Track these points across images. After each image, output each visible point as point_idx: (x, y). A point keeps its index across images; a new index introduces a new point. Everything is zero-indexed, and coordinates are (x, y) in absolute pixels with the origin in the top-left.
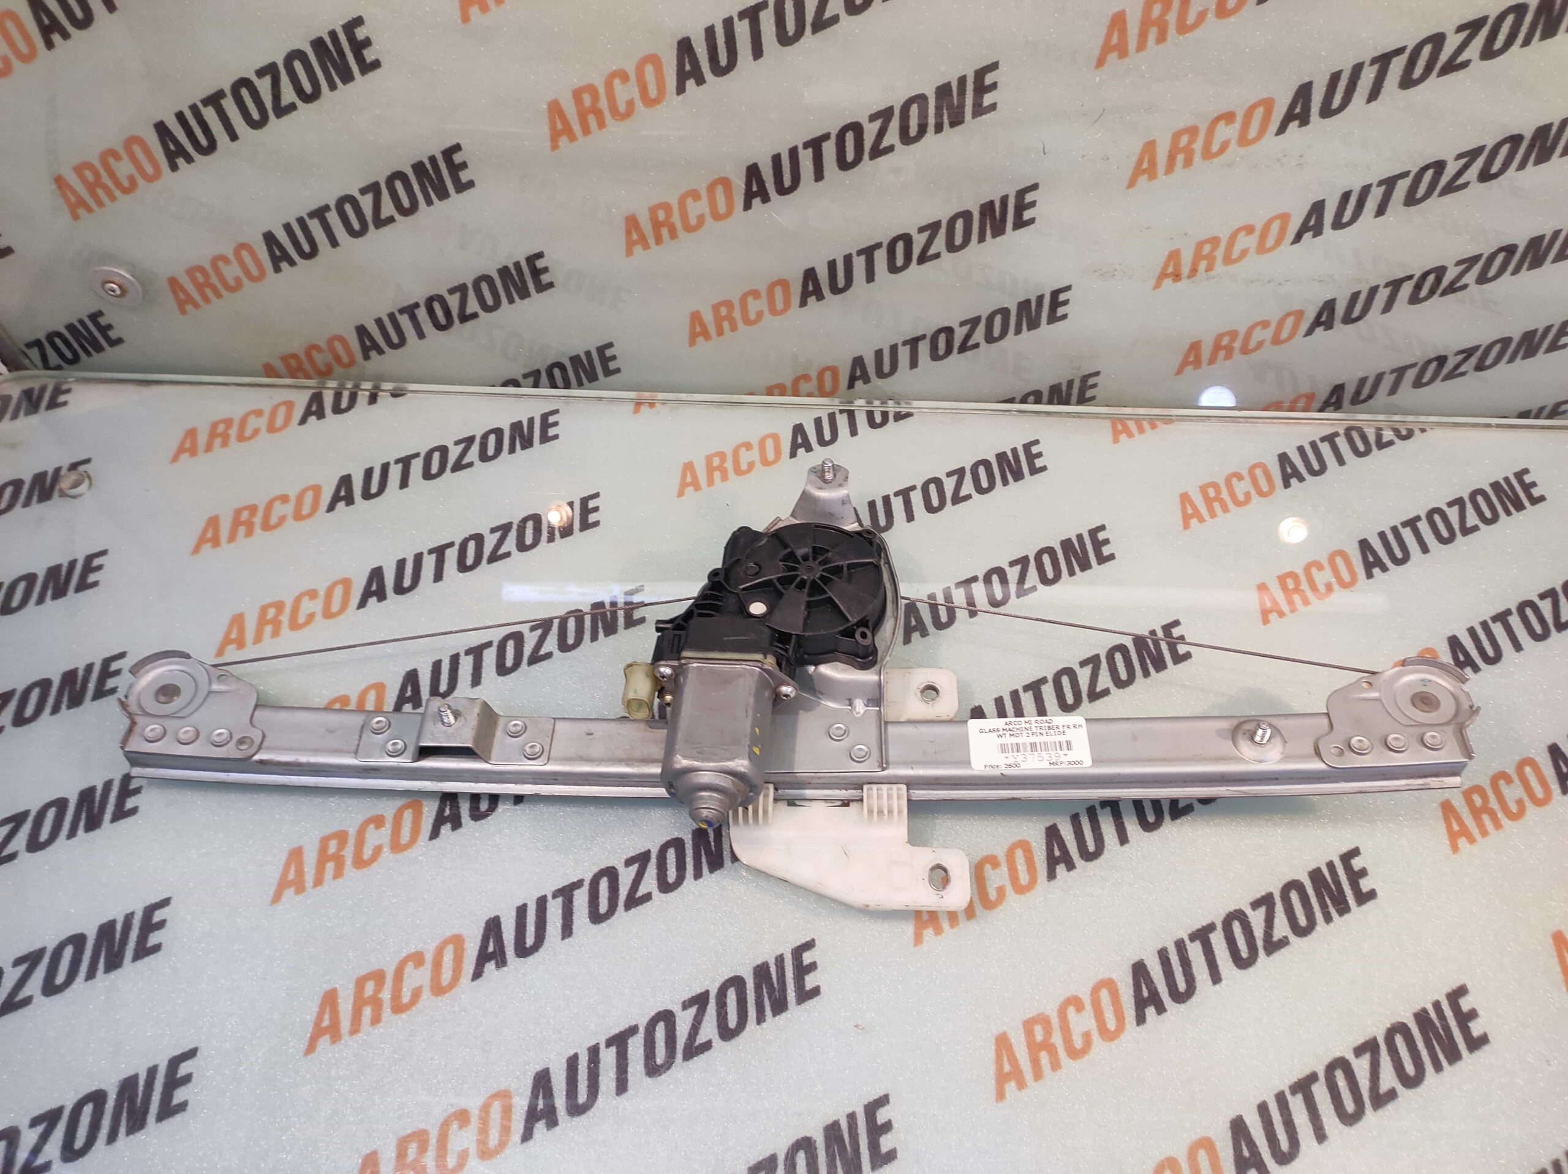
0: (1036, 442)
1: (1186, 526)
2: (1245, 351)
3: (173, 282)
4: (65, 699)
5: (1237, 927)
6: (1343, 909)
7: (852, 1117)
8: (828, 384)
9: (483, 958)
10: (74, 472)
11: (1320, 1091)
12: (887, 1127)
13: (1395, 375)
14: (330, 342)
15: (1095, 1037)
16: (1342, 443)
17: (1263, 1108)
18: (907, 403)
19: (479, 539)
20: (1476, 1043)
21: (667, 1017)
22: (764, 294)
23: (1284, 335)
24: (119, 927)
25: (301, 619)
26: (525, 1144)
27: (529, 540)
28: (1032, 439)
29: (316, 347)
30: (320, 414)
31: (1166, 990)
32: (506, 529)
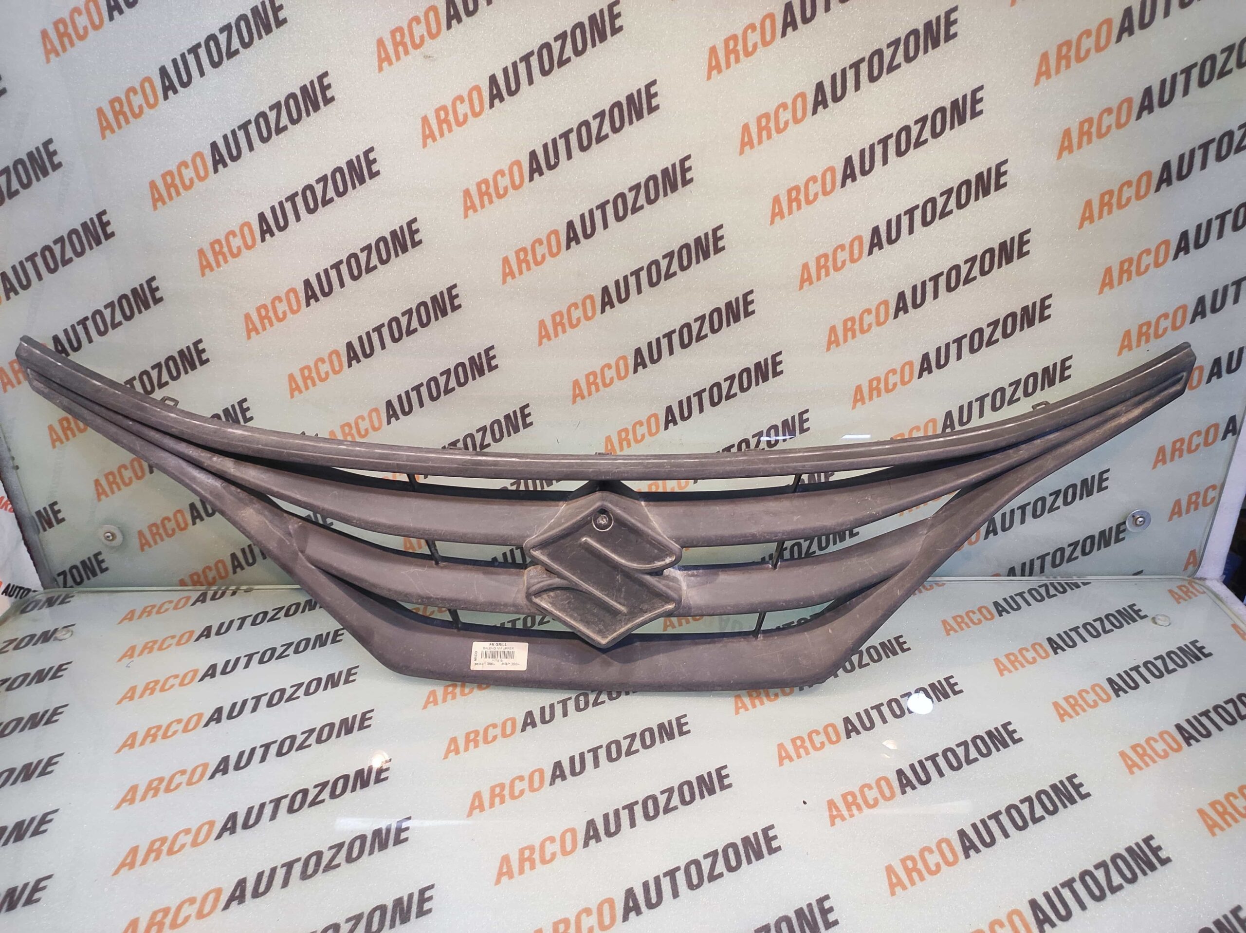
3: (141, 533)
4: (29, 726)
5: (650, 803)
6: (712, 792)
7: (411, 896)
9: (224, 829)
10: (64, 629)
11: (680, 876)
12: (430, 898)
14: (216, 564)
15: (559, 855)
17: (646, 885)
19: (274, 649)
20: (772, 851)
21: (319, 854)
24: (26, 823)
25: (167, 687)
26: (224, 911)
27: (301, 648)
29: (209, 568)
30: (204, 601)
31: (603, 832)
32: (289, 645)
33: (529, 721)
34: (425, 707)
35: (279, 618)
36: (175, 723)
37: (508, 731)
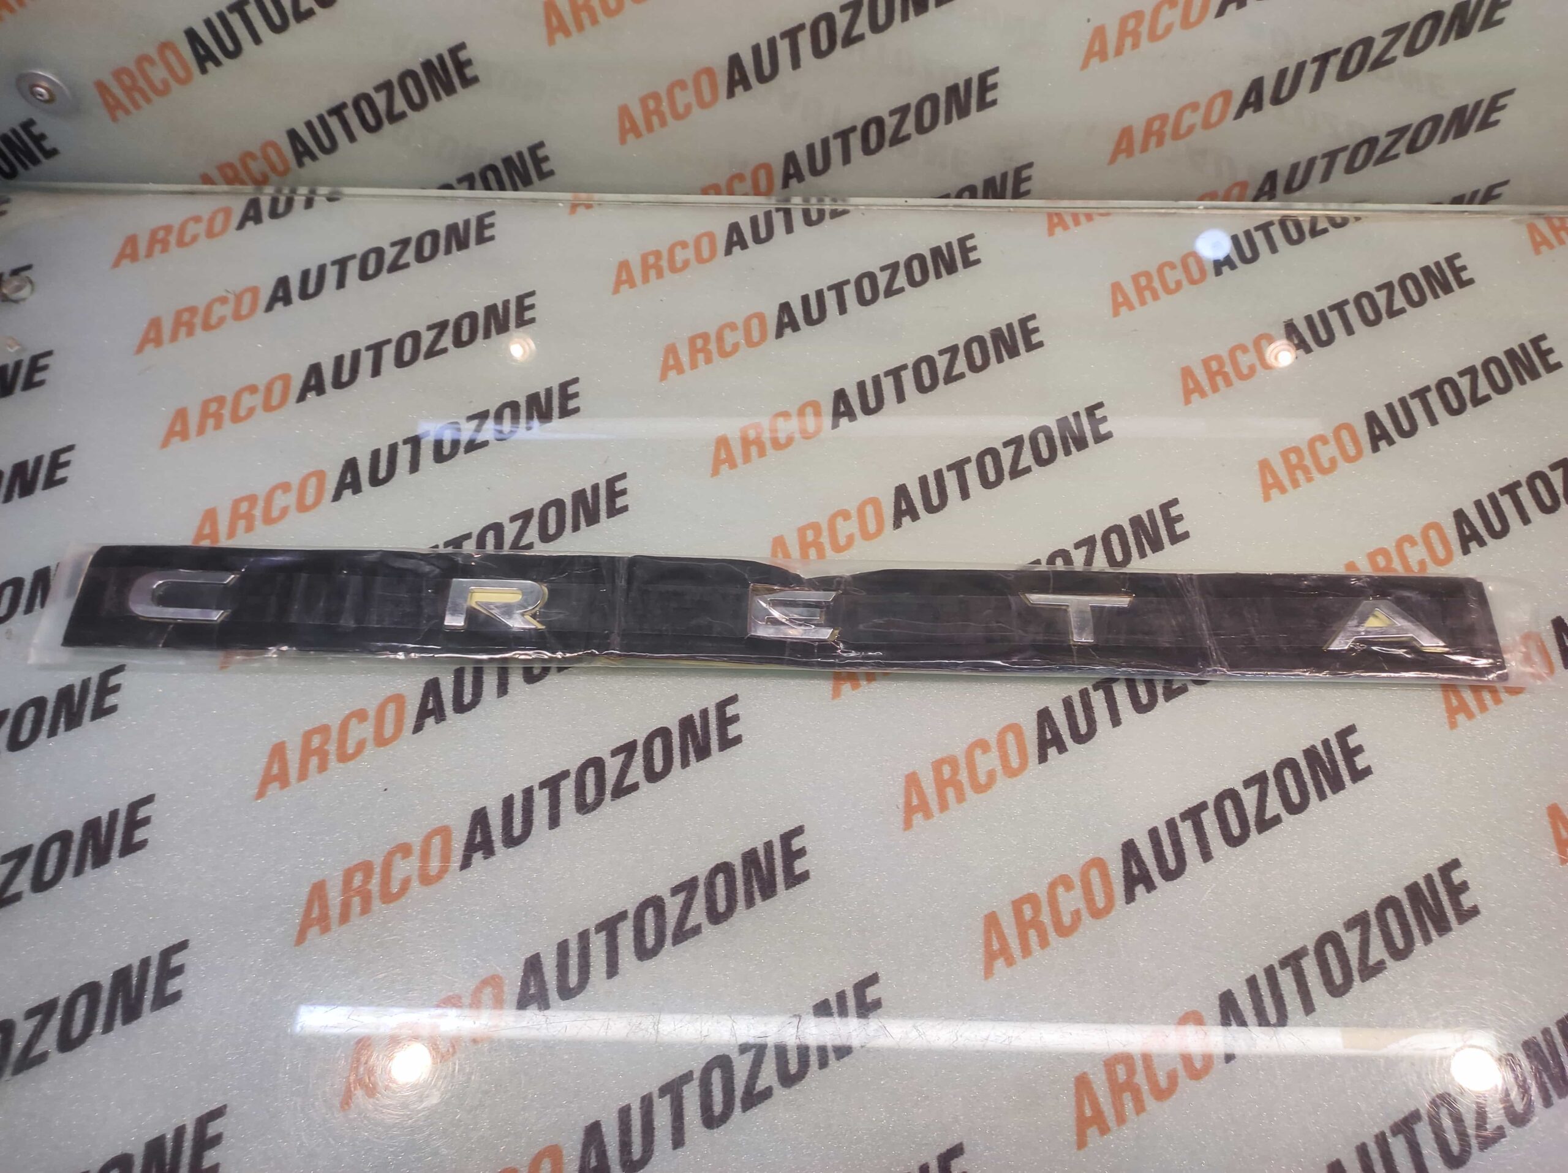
0: (971, 236)
1: (1116, 313)
2: (1176, 135)
3: (101, 86)
4: (16, 489)
7: (769, 846)
8: (763, 184)
9: (424, 712)
10: (16, 277)
11: (1209, 819)
12: (802, 852)
13: (1326, 159)
14: (264, 148)
15: (999, 773)
16: (1276, 232)
17: (1154, 833)
18: (844, 200)
19: (416, 336)
20: (1359, 775)
21: (597, 763)
22: (690, 84)
23: (1214, 118)
24: (77, 690)
25: (242, 413)
26: (464, 871)
27: (465, 336)
28: (967, 234)
29: (250, 155)
30: (258, 220)
31: (1068, 733)
32: (442, 326)
33: (904, 507)
34: (715, 472)
35: (407, 265)
36: (279, 492)
37: (872, 527)
